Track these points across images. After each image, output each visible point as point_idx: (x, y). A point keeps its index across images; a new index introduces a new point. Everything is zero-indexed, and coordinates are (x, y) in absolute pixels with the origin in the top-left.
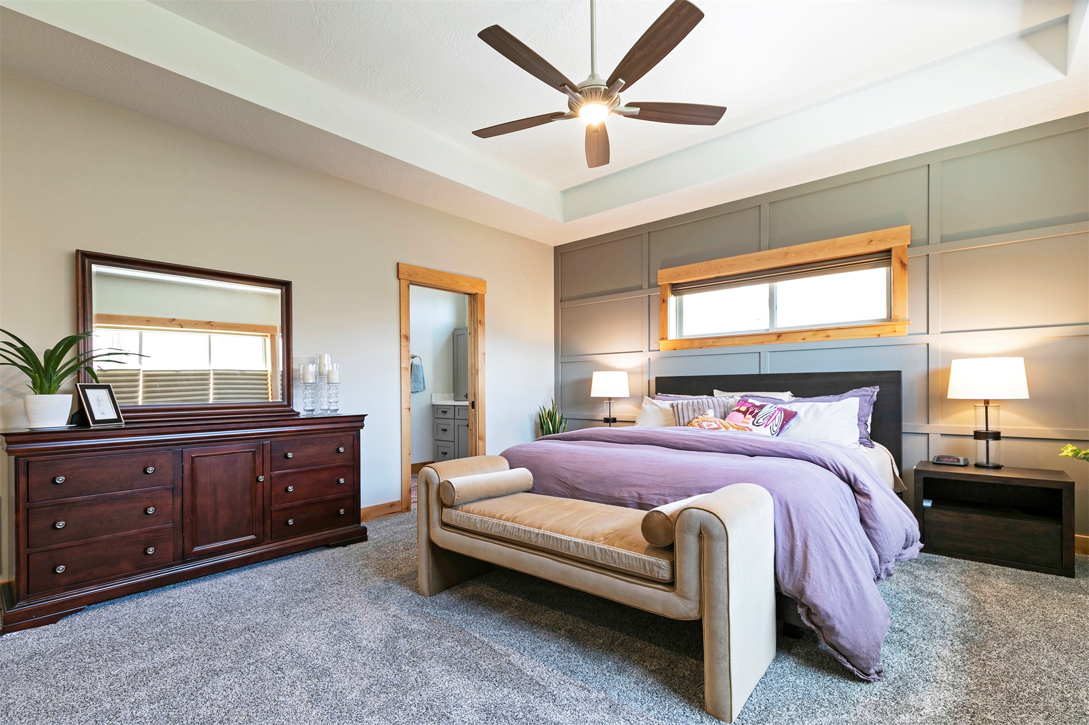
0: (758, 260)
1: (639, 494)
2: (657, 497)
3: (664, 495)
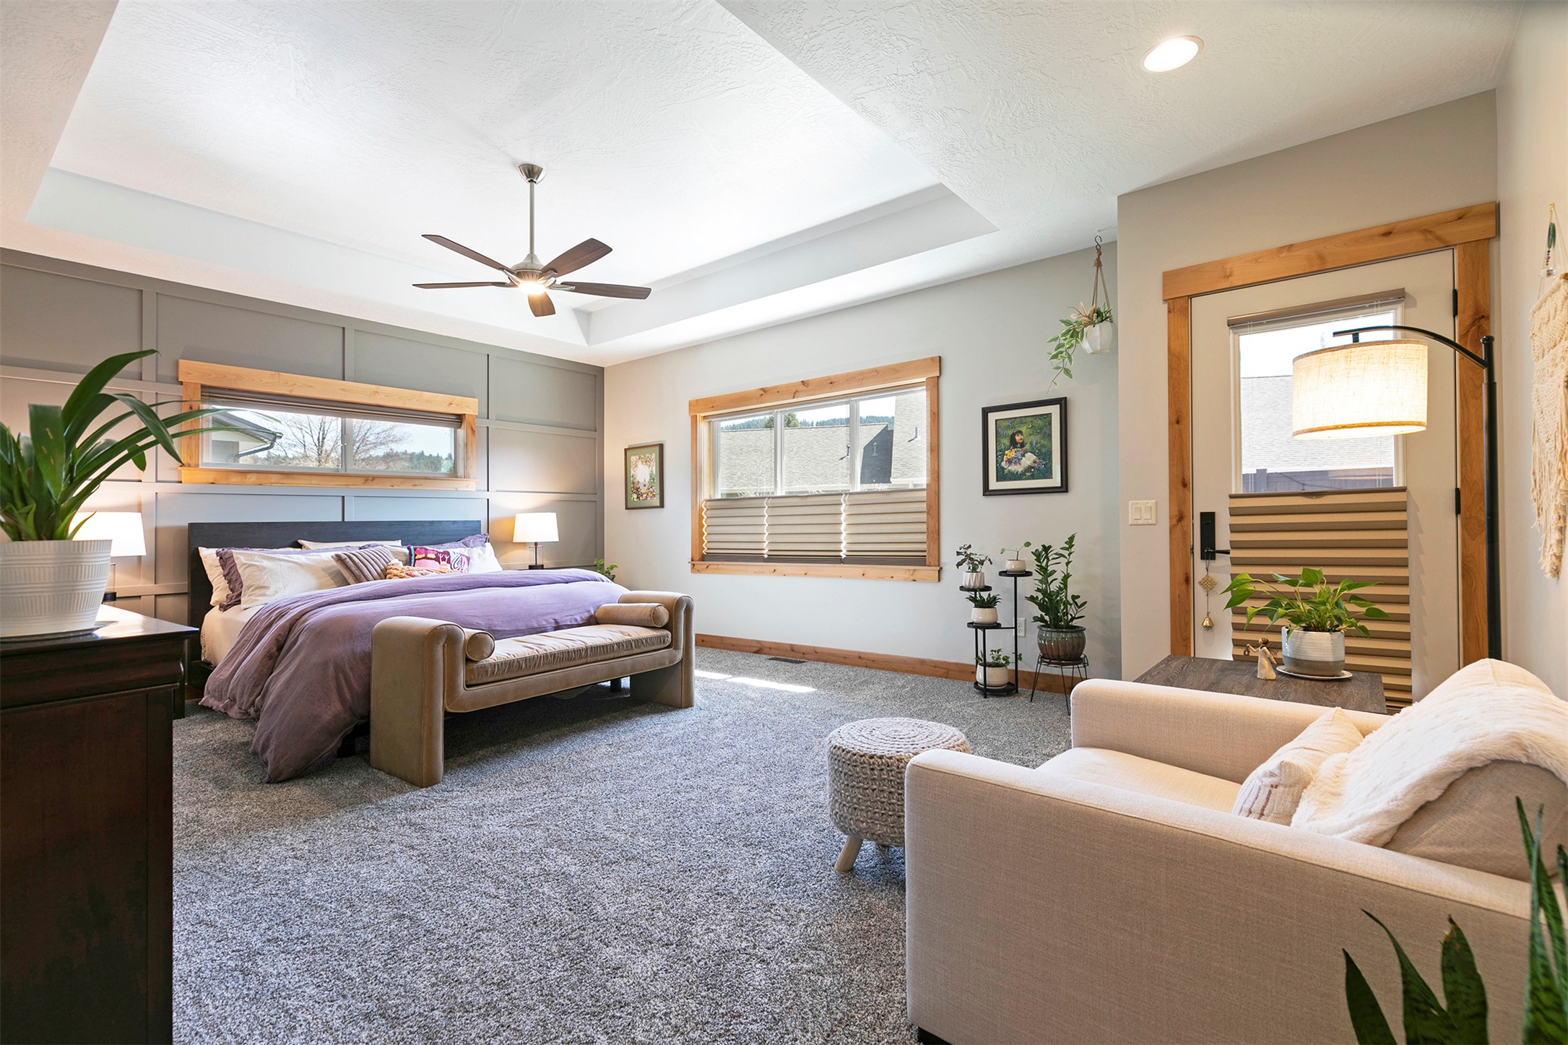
0: (343, 390)
1: (554, 620)
2: (568, 618)
3: (573, 615)
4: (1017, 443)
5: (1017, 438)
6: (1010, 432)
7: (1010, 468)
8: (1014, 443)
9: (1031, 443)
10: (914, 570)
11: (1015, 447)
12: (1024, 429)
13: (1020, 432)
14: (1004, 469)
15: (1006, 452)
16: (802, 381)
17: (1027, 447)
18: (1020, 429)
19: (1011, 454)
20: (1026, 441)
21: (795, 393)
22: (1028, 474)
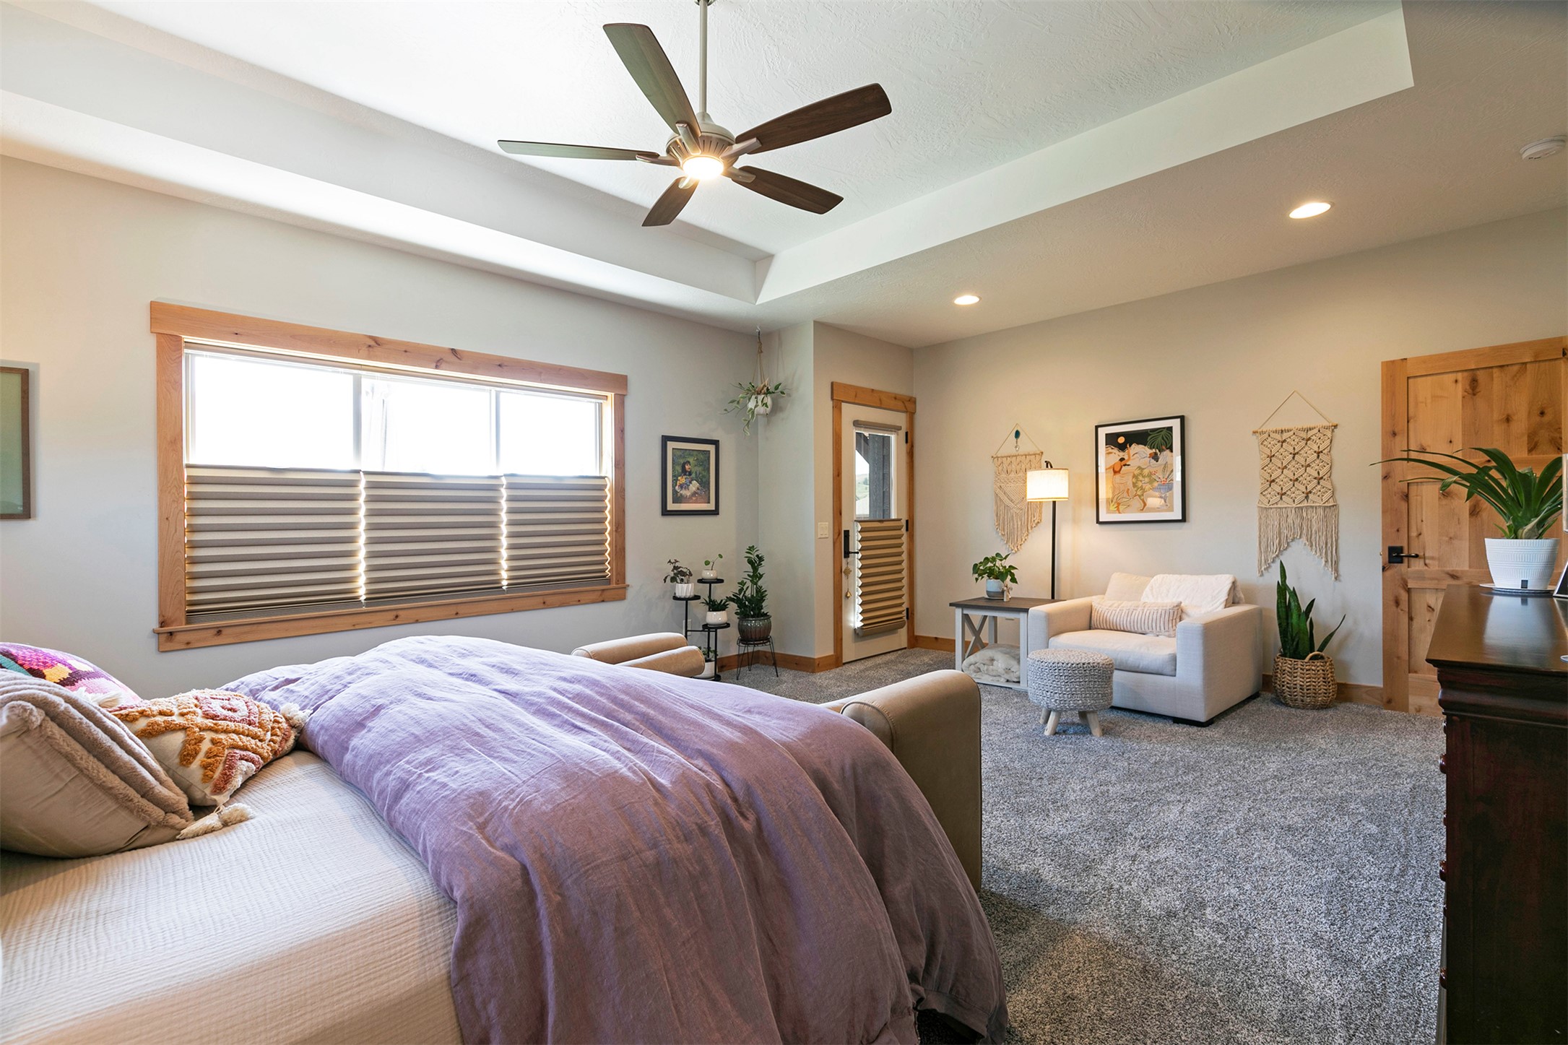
4: (686, 471)
5: (687, 467)
6: (682, 461)
7: (681, 492)
8: (684, 472)
9: (696, 472)
10: (603, 590)
11: (685, 475)
12: (691, 460)
13: (689, 462)
14: (677, 492)
15: (679, 478)
16: (452, 349)
17: (693, 475)
18: (689, 460)
19: (682, 480)
20: (693, 470)
21: (438, 361)
22: (694, 498)
